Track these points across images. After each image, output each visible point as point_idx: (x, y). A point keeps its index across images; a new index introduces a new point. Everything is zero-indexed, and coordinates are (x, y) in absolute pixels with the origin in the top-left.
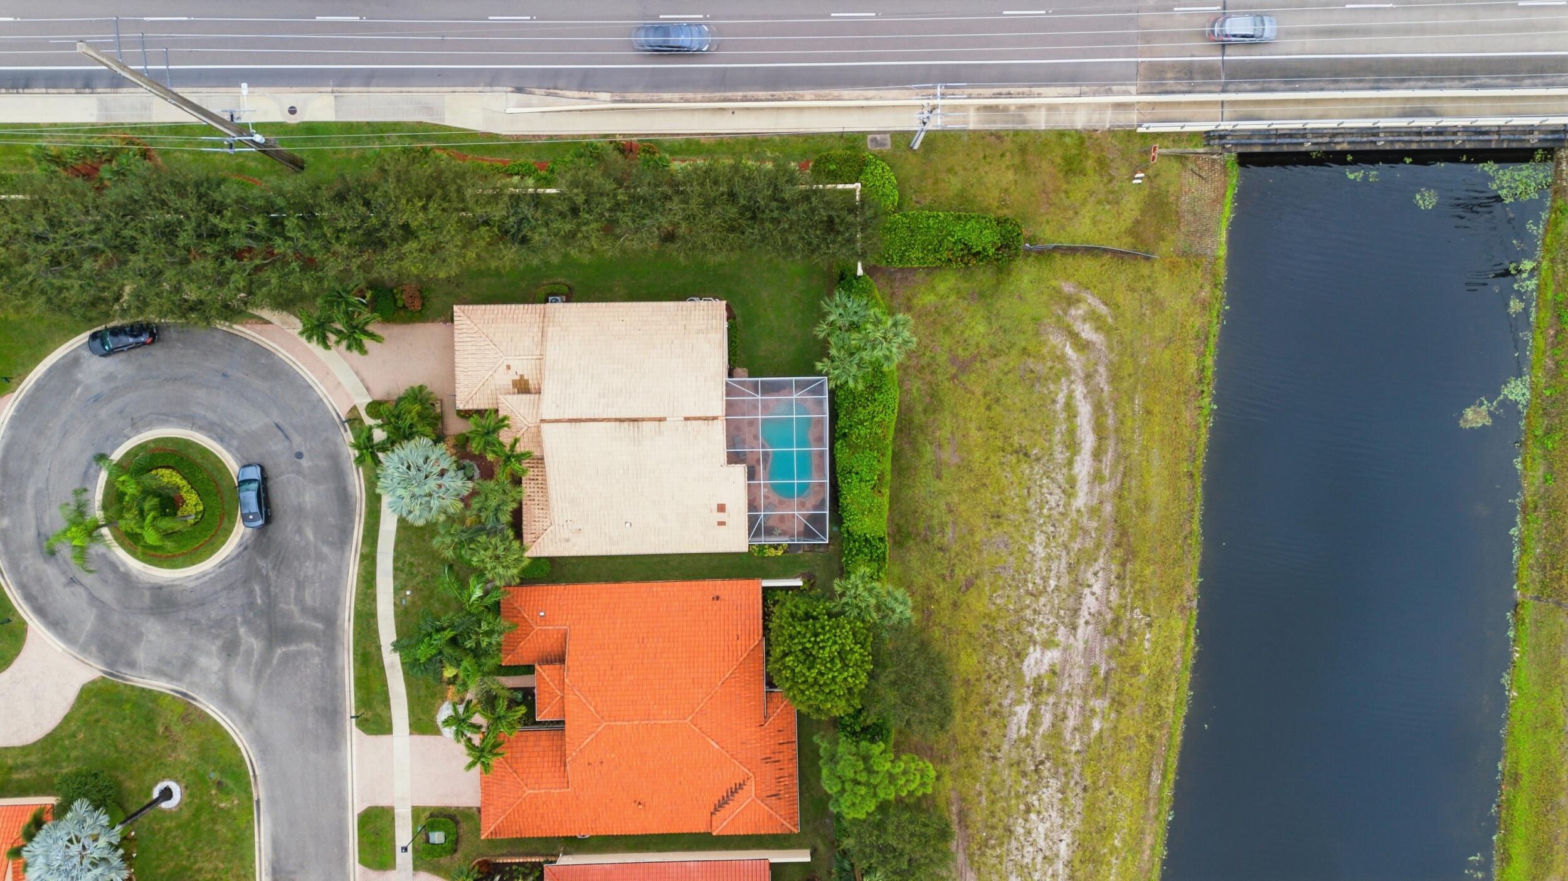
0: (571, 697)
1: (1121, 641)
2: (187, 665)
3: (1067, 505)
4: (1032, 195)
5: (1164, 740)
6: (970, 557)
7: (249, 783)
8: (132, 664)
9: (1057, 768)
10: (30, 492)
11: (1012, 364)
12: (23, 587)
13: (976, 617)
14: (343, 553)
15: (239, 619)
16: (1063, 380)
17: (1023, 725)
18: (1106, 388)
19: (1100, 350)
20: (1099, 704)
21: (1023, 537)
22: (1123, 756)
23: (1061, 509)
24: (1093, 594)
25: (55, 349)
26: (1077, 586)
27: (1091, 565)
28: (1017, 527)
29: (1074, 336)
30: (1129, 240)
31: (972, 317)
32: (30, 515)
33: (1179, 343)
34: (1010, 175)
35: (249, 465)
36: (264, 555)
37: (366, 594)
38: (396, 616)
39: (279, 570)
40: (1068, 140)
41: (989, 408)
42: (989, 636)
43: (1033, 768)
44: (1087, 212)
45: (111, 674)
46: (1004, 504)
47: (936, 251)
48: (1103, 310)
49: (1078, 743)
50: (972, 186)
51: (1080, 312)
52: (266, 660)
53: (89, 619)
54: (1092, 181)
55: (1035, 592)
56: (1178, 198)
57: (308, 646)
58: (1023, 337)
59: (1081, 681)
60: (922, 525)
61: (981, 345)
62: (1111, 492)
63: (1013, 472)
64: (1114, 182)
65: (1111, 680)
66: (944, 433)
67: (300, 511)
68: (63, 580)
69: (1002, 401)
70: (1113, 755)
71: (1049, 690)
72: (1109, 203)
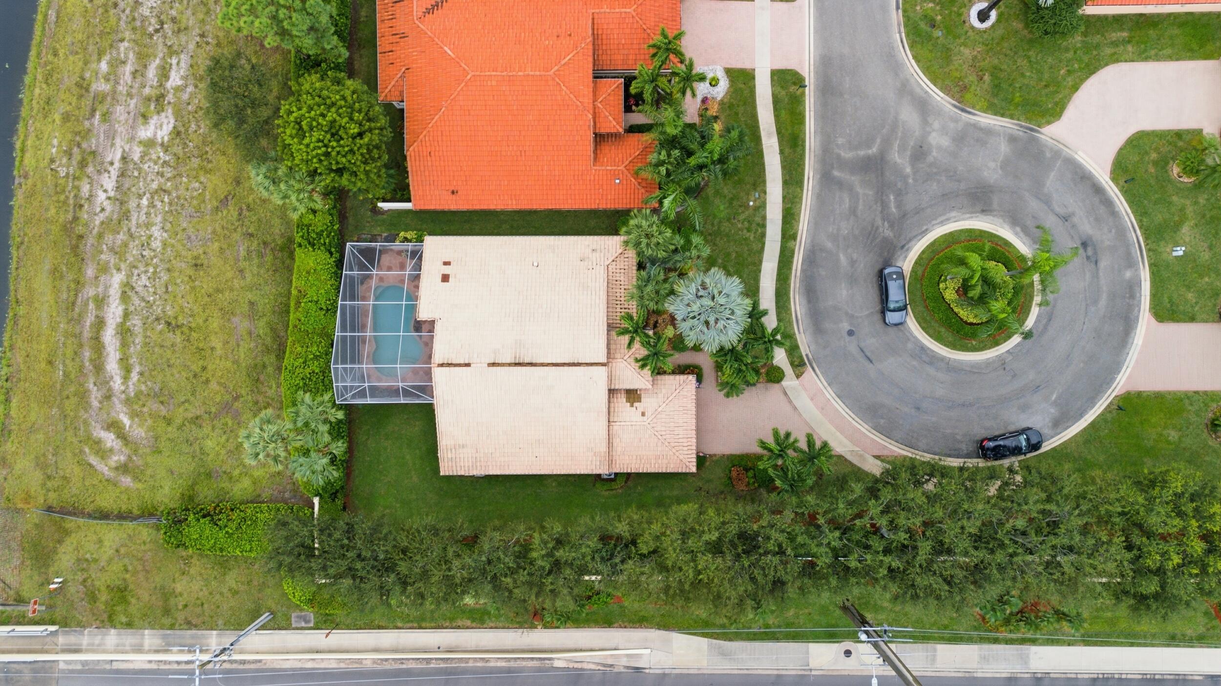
0: (586, 100)
1: (79, 145)
2: (960, 138)
3: (130, 276)
4: (159, 569)
5: (44, 51)
6: (223, 228)
7: (906, 26)
8: (1012, 139)
9: (142, 27)
10: (1103, 302)
11: (181, 410)
12: (1114, 213)
13: (219, 170)
14: (812, 241)
15: (910, 181)
16: (132, 394)
17: (174, 67)
18: (91, 386)
19: (97, 422)
20: (101, 86)
21: (173, 246)
22: (80, 36)
23: (136, 272)
24: (105, 191)
25: (1076, 435)
26: (121, 199)
27: (107, 218)
28: (178, 255)
29: (122, 436)
30: (68, 525)
31: (218, 454)
32: (1104, 282)
33: (23, 427)
34: (179, 587)
35: (896, 325)
36: (885, 240)
37: (792, 203)
38: (764, 182)
39: (873, 226)
40: (124, 619)
41: (204, 368)
42: (207, 152)
43: (165, 26)
44: (108, 551)
45: (1032, 130)
46: (190, 277)
47: (244, 519)
48: (93, 460)
49: (122, 49)
50: (215, 578)
51: (116, 458)
52: (887, 143)
53: (1052, 182)
54: (101, 581)
55: (162, 193)
56: (23, 563)
57: (847, 155)
58: (169, 435)
59: (118, 108)
60: (269, 258)
61: (210, 428)
62: (87, 286)
63: (182, 308)
64: (81, 580)
65: (88, 108)
66: (246, 346)
67: (852, 280)
68: (1075, 220)
69: (191, 375)
70: (88, 38)
71: (149, 100)
72: (87, 560)
